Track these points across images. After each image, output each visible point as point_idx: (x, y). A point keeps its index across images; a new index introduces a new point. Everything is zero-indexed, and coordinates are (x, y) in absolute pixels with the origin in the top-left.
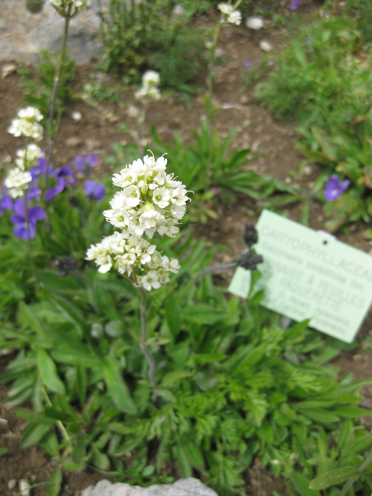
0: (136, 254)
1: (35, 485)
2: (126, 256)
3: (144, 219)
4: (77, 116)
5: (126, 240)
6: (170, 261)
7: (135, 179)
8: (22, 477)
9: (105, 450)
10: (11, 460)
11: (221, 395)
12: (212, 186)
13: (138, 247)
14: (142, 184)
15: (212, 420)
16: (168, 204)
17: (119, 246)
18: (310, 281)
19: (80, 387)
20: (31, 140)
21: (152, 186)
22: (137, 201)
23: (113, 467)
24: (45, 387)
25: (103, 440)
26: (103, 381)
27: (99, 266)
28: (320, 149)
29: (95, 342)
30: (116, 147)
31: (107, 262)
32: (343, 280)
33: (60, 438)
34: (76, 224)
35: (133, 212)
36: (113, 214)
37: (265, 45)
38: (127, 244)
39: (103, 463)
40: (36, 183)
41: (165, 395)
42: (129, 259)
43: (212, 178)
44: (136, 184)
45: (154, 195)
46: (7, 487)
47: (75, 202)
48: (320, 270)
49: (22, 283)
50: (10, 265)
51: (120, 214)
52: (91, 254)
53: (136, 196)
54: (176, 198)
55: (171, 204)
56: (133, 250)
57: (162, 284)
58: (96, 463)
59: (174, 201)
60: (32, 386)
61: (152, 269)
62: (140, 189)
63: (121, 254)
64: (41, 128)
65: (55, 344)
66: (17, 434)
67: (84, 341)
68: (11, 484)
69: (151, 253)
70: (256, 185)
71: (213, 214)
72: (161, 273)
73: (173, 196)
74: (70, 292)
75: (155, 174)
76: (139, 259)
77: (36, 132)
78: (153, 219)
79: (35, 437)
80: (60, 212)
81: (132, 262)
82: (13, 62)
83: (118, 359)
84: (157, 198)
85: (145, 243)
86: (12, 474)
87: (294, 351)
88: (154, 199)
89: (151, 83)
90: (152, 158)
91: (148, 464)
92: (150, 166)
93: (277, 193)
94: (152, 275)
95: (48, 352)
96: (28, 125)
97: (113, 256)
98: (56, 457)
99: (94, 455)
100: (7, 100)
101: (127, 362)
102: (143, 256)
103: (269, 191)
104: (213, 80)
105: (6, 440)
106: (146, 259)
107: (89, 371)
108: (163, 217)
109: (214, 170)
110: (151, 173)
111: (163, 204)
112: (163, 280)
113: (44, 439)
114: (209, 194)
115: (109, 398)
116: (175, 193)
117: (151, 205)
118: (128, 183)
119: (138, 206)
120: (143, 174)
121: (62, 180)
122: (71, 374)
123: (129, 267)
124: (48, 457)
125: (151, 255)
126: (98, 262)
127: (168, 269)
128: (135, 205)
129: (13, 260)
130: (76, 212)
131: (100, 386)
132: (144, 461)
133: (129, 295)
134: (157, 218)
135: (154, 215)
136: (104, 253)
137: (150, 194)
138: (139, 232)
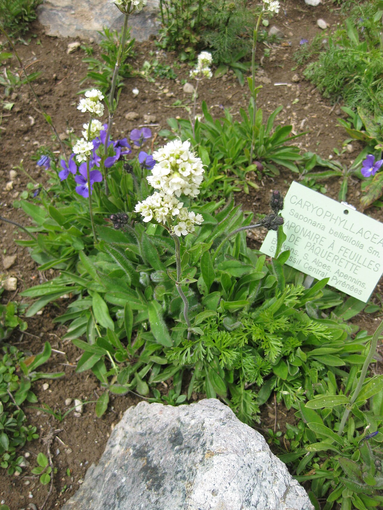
0: (169, 209)
1: (86, 403)
2: (162, 209)
3: (173, 184)
4: (136, 91)
5: (163, 198)
6: (196, 215)
7: (167, 156)
8: (76, 397)
9: (146, 379)
10: (68, 383)
11: (245, 335)
12: (255, 160)
13: (170, 203)
14: (172, 159)
15: (234, 354)
16: (189, 174)
17: (157, 202)
18: (332, 246)
19: (128, 326)
20: (95, 116)
21: (179, 161)
22: (168, 171)
23: (151, 394)
24: (98, 324)
25: (145, 371)
26: (147, 321)
27: (144, 217)
28: (363, 128)
29: (142, 289)
30: (171, 121)
31: (149, 215)
32: (362, 247)
33: (109, 367)
34: (131, 188)
35: (166, 178)
36: (154, 179)
37: (322, 23)
38: (163, 200)
39: (144, 389)
40: (97, 152)
41: (196, 330)
42: (164, 211)
43: (255, 152)
44: (168, 159)
45: (180, 167)
46: (64, 403)
47: (129, 169)
48: (341, 236)
49: (82, 237)
50: (72, 222)
51: (158, 179)
52: (138, 208)
53: (168, 167)
54: (195, 170)
55: (191, 174)
56: (166, 205)
57: (189, 233)
58: (138, 390)
59: (193, 172)
60: (88, 324)
61: (182, 221)
62: (171, 163)
63: (158, 208)
64: (103, 106)
65: (108, 288)
66: (72, 364)
67: (133, 287)
68: (68, 401)
69: (180, 208)
70: (298, 160)
71: (255, 185)
72: (188, 224)
73: (193, 168)
74: (122, 244)
75: (181, 153)
76: (171, 212)
77: (99, 109)
78: (178, 183)
79: (88, 365)
80: (117, 178)
81: (166, 214)
82: (78, 39)
83: (160, 302)
84: (182, 169)
85: (176, 201)
86: (68, 395)
87: (313, 305)
88: (180, 170)
89: (204, 62)
90: (180, 141)
91: (181, 394)
92: (178, 147)
93: (319, 168)
94: (182, 225)
95: (102, 295)
96: (93, 103)
97: (153, 209)
98: (105, 382)
99: (136, 383)
100: (72, 74)
101: (167, 307)
102: (174, 210)
103: (311, 167)
104: (267, 58)
105: (64, 368)
106: (176, 212)
107: (136, 312)
108: (187, 183)
109: (257, 145)
110: (178, 153)
111: (186, 174)
112: (190, 230)
113: (96, 367)
114: (253, 167)
115: (152, 335)
116: (195, 166)
117: (178, 174)
118: (162, 158)
119: (170, 175)
120: (173, 153)
121: (119, 150)
122: (120, 313)
123: (164, 217)
124: (98, 382)
125: (180, 210)
126: (143, 214)
127: (193, 221)
128: (167, 174)
129: (76, 218)
130: (130, 177)
131: (145, 325)
132: (178, 391)
133: (171, 250)
134: (181, 183)
135: (179, 181)
136: (148, 208)
137: (177, 166)
138: (170, 192)
